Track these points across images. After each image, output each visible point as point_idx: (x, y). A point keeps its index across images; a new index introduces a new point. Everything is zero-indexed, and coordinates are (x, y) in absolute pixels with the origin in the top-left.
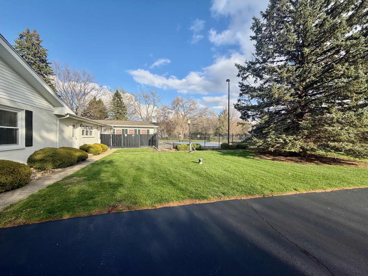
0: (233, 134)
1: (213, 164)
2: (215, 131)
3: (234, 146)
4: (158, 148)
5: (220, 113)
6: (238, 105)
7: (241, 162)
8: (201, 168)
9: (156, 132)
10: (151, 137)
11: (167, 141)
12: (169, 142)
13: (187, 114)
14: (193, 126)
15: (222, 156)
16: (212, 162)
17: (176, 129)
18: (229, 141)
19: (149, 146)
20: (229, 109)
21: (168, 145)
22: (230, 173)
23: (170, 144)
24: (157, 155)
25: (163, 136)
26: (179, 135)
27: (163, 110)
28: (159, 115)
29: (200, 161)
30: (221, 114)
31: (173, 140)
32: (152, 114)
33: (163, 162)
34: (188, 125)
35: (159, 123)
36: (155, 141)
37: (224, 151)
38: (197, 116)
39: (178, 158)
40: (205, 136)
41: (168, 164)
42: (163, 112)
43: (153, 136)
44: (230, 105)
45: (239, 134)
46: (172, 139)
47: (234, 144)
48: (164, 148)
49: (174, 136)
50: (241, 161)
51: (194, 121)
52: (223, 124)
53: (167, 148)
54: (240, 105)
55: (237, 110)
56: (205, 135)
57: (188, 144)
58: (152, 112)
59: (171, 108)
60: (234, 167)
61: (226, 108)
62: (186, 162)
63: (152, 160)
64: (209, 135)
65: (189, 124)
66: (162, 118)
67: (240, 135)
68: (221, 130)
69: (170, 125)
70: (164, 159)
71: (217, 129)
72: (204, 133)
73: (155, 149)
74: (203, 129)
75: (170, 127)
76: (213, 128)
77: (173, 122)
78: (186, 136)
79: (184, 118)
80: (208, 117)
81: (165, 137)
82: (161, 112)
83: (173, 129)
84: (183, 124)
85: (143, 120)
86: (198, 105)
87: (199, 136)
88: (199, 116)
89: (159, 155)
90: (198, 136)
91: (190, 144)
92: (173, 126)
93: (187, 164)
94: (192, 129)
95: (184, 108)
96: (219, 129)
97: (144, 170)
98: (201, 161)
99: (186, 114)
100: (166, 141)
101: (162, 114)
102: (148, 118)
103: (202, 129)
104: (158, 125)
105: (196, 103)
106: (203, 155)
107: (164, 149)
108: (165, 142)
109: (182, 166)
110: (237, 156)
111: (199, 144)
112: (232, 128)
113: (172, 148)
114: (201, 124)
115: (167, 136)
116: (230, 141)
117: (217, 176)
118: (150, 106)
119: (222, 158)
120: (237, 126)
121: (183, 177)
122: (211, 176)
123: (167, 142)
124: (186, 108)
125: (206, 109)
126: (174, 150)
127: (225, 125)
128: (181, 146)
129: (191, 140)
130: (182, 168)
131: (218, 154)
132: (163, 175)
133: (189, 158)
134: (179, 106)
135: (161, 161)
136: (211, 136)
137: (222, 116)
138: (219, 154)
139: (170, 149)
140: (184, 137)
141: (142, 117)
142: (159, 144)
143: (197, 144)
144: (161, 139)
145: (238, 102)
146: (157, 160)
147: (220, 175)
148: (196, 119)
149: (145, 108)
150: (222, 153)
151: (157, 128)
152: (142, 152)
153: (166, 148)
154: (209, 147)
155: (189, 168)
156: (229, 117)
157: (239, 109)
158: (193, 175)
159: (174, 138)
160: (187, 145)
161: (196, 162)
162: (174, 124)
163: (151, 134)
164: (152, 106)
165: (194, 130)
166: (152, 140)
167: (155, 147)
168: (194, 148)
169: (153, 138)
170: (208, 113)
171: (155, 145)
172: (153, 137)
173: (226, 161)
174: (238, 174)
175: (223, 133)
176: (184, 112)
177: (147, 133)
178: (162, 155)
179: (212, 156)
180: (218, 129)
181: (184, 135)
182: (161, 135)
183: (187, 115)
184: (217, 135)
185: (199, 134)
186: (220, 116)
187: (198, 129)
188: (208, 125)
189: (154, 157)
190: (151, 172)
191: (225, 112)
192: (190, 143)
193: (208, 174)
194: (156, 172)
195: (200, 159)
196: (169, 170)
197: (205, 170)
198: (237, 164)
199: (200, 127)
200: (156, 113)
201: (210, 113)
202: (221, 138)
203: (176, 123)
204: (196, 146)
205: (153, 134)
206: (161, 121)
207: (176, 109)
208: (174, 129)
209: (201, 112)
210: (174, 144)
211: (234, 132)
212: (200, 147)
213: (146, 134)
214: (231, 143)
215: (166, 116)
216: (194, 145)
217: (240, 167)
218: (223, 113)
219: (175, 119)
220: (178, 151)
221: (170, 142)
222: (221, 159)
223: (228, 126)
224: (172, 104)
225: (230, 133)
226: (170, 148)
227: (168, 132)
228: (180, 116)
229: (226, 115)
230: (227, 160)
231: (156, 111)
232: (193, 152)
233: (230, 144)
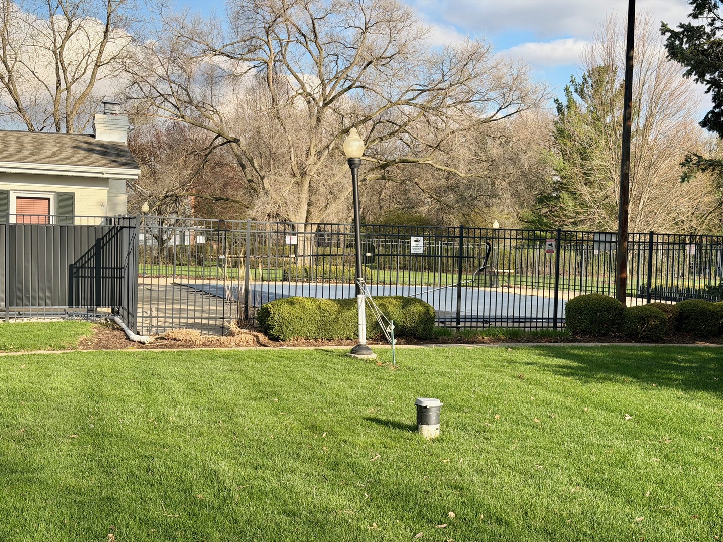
0: (651, 234)
1: (511, 436)
2: (526, 213)
3: (656, 317)
4: (132, 324)
5: (567, 89)
6: (692, 32)
7: (707, 430)
8: (428, 467)
9: (122, 210)
10: (86, 245)
11: (202, 277)
12: (214, 282)
13: (339, 89)
14: (377, 174)
15: (572, 384)
16: (506, 426)
17: (266, 192)
18: (621, 283)
19: (70, 304)
20: (629, 58)
21: (206, 301)
22: (629, 502)
23: (218, 294)
24: (128, 373)
25: (174, 241)
26: (284, 233)
27: (174, 56)
28: (146, 88)
29: (422, 414)
30: (576, 97)
31: (242, 270)
32: (91, 83)
33: (172, 418)
34: (347, 166)
35: (142, 150)
36: (117, 274)
37: (587, 349)
38: (407, 109)
39: (276, 394)
40: (461, 245)
41: (200, 434)
42: (174, 71)
43: (99, 241)
44: (637, 32)
45: (693, 236)
46: (236, 265)
47: (659, 306)
48: (180, 326)
49: (249, 239)
50: (703, 420)
51: (386, 144)
52: (588, 164)
53: (201, 327)
54: (709, 37)
55: (689, 73)
56: (461, 237)
57: (346, 296)
58: (91, 68)
59: (229, 49)
60: (655, 461)
61: (610, 55)
62: (324, 418)
63: (92, 404)
64: (491, 237)
65: (351, 162)
66: (164, 117)
67: (699, 246)
68: (569, 203)
69: (219, 164)
70: (175, 403)
71: (543, 199)
72: (454, 221)
73: (115, 327)
74: (451, 198)
75: (222, 181)
76: (516, 195)
77: (243, 142)
78: (334, 241)
79: (319, 120)
80: (483, 117)
81: (183, 248)
82: (161, 71)
83: (240, 195)
84: (312, 159)
85: (29, 125)
86: (414, 26)
87: (417, 245)
88: (422, 107)
89: (143, 372)
90: (413, 244)
91: (355, 300)
92: (241, 174)
93: (332, 438)
94: (375, 199)
95: (320, 50)
96: (558, 198)
97: (29, 480)
98: (433, 416)
99: (333, 89)
100: (189, 276)
101: (163, 88)
102: (62, 107)
103: (438, 193)
104: (135, 166)
105: (407, 16)
106: (443, 374)
107: (179, 333)
108: (185, 281)
109: (302, 453)
110: (677, 387)
111: (420, 301)
112: (646, 196)
113: (233, 326)
114: (435, 159)
115: (201, 240)
116: (631, 283)
117: (539, 524)
118: (80, 27)
119: (575, 396)
120: (685, 178)
121: (308, 523)
122: (499, 521)
123: (199, 282)
124: (331, 49)
125: (474, 56)
126: (247, 336)
127: (602, 169)
128: (296, 310)
129: (362, 268)
130: (303, 462)
131: (545, 368)
132: (169, 515)
133: (351, 393)
134: (283, 36)
135: (152, 415)
136: (504, 247)
137: (583, 106)
138: (556, 372)
139: (223, 330)
140: (321, 250)
141: (21, 100)
142: (140, 294)
143: (406, 302)
144: (156, 262)
145: (695, 16)
146: (128, 406)
147: (557, 519)
148: (403, 128)
149: (42, 39)
150: (575, 364)
151: (129, 184)
152: (16, 349)
153: (189, 326)
154: (485, 320)
155: (349, 465)
156: (627, 118)
157: (701, 62)
158: (372, 510)
159: (252, 252)
160: (336, 306)
161: (399, 426)
162: (251, 161)
163: (85, 222)
164: (96, 28)
165: (385, 204)
166: (92, 264)
167: (118, 319)
168: (387, 324)
169: (98, 255)
170: (487, 85)
171: (115, 301)
172: (99, 246)
173: (603, 416)
174: (681, 510)
175: (581, 228)
176: (320, 76)
177: (59, 216)
178: (160, 369)
179: (508, 380)
180: (549, 198)
181: (319, 233)
182: (156, 232)
183: (340, 94)
184: (543, 241)
185: (420, 227)
186: (568, 107)
187: (412, 195)
188: (480, 170)
189: (108, 388)
190: (79, 493)
191: (599, 83)
192: (358, 291)
193: (476, 504)
194: (117, 492)
195: (426, 402)
196: (212, 476)
197: (455, 476)
198: (680, 440)
199: (428, 180)
200: (125, 78)
201: (498, 84)
202: (569, 257)
203: (263, 149)
204: (396, 313)
205: (99, 222)
206: (158, 137)
207: (261, 54)
208: (252, 189)
209: (437, 77)
210: (250, 297)
211: (660, 221)
212: (428, 317)
213: (53, 221)
214: (637, 296)
215: (191, 102)
216: (382, 306)
217: (700, 459)
218: (588, 91)
219: (255, 120)
220: (273, 348)
221: (221, 282)
222: (569, 402)
223: (617, 179)
224: (237, 18)
225: (629, 224)
226: (219, 322)
227: (210, 213)
228: (291, 101)
229: (611, 101)
230: (608, 409)
231: (123, 63)
232: (373, 356)
233: (630, 302)
